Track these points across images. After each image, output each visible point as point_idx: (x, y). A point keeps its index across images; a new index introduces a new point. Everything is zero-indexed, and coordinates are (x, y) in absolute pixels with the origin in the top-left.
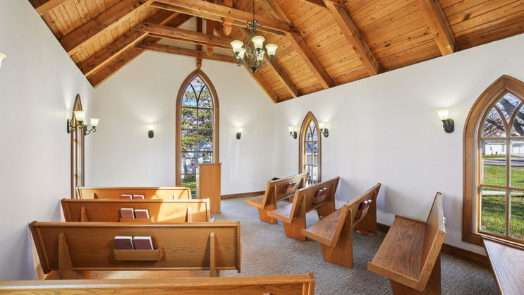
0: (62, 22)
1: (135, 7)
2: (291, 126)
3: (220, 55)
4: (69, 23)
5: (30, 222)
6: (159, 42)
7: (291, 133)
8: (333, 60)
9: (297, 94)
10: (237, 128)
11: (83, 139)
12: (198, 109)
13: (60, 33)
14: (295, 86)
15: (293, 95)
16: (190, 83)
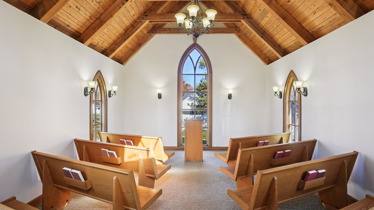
0: (75, 25)
1: (123, 4)
2: (277, 85)
4: (80, 24)
5: (33, 150)
6: (165, 27)
7: (276, 93)
8: (307, 13)
9: (282, 54)
10: (228, 89)
11: (106, 100)
12: (195, 75)
13: (77, 32)
14: (280, 46)
15: (278, 55)
16: (189, 55)
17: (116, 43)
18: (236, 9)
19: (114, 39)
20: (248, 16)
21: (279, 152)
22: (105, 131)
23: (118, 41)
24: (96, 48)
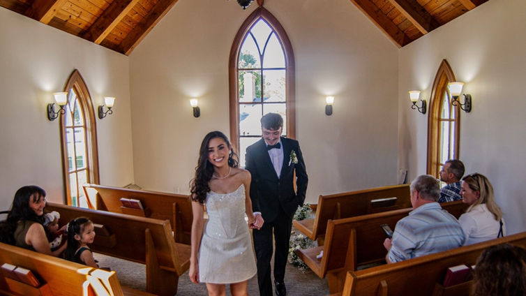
9: (427, 26)
10: (325, 96)
11: (94, 123)
14: (424, 10)
15: (421, 29)
16: (249, 32)
17: (106, 13)
19: (101, 6)
22: (95, 183)
23: (110, 10)
24: (67, 25)
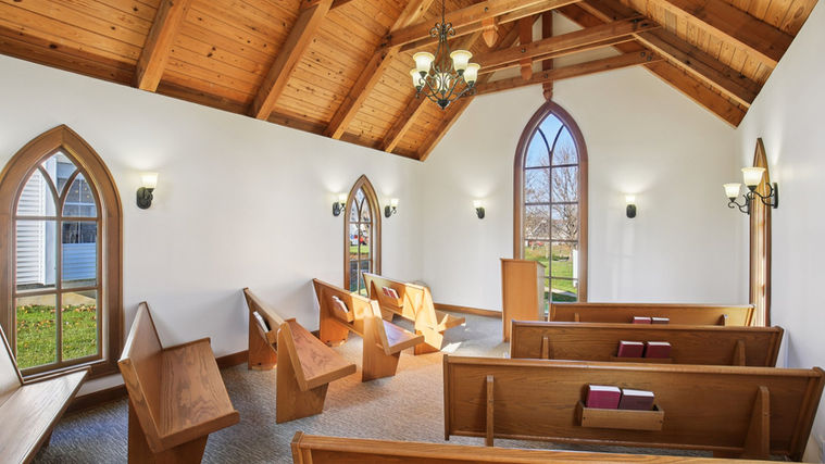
0: (314, 113)
3: (582, 65)
4: (322, 110)
6: (491, 80)
7: (733, 199)
9: (750, 97)
11: (379, 221)
12: (551, 167)
13: (321, 122)
14: (743, 76)
16: (537, 128)
18: (615, 12)
20: (646, 21)
21: (624, 343)
24: (361, 139)
